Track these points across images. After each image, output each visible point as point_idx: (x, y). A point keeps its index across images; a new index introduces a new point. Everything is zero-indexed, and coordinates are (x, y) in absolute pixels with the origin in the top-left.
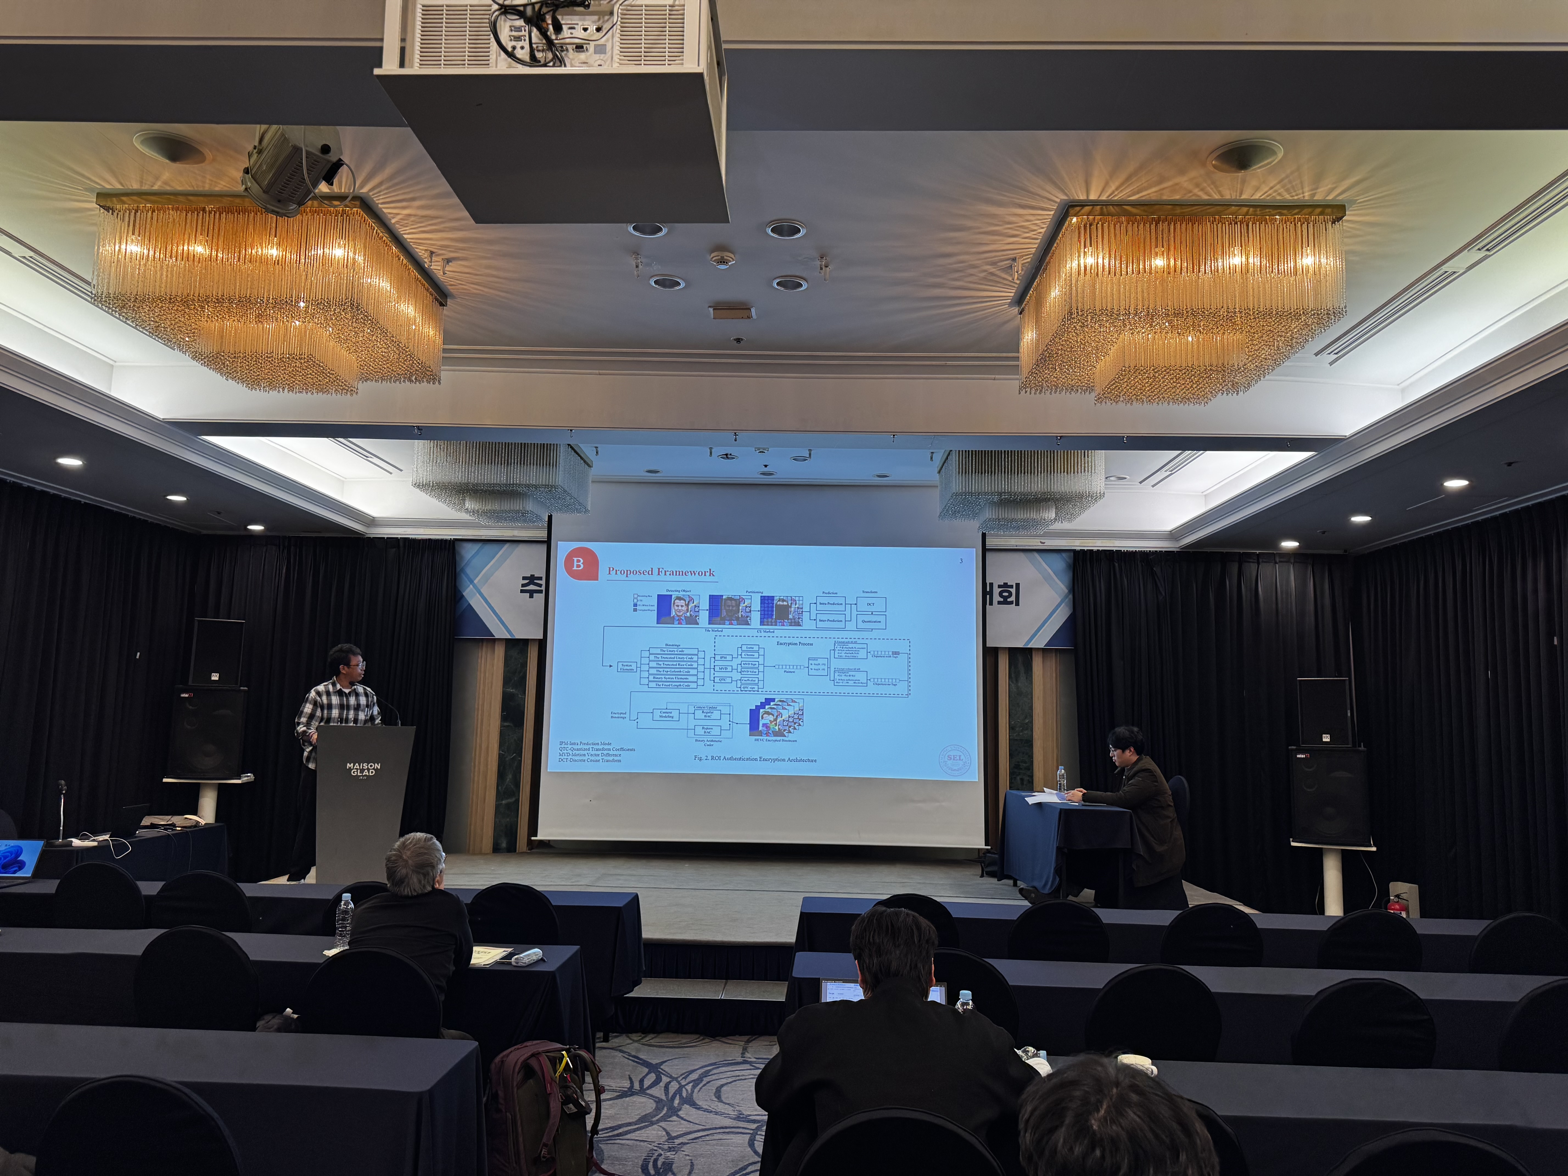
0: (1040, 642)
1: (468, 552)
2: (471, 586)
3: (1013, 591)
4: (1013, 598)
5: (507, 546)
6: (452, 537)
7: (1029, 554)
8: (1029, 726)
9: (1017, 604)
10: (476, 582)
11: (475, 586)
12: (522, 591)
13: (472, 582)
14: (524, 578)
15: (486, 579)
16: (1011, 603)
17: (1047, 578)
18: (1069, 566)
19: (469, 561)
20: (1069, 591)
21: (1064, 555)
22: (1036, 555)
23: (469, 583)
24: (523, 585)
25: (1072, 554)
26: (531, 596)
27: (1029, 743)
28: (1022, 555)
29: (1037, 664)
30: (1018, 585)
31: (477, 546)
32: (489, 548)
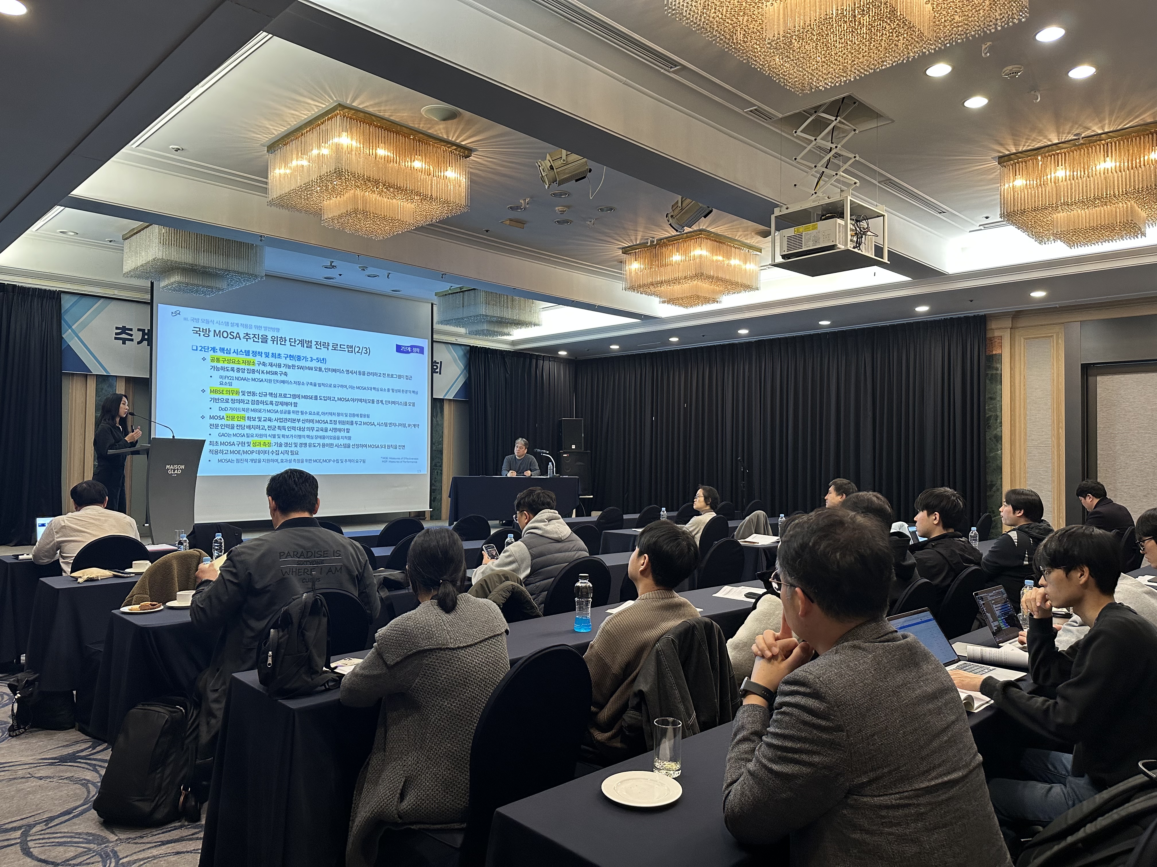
0: (451, 397)
1: (66, 302)
2: (70, 330)
3: (439, 365)
4: (438, 370)
5: (102, 300)
6: (58, 289)
7: (447, 345)
8: (441, 443)
9: (440, 374)
10: (73, 327)
11: (73, 330)
12: (116, 338)
13: (70, 327)
14: (117, 328)
15: (84, 325)
16: (437, 372)
17: (455, 361)
18: (465, 354)
19: (67, 311)
20: (465, 368)
21: (463, 347)
22: (450, 345)
23: (68, 328)
24: (116, 334)
25: (469, 348)
26: (124, 343)
27: (441, 452)
28: (443, 345)
29: (446, 407)
30: (441, 362)
31: (75, 298)
32: (85, 301)
